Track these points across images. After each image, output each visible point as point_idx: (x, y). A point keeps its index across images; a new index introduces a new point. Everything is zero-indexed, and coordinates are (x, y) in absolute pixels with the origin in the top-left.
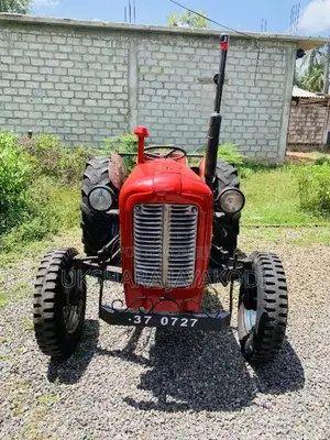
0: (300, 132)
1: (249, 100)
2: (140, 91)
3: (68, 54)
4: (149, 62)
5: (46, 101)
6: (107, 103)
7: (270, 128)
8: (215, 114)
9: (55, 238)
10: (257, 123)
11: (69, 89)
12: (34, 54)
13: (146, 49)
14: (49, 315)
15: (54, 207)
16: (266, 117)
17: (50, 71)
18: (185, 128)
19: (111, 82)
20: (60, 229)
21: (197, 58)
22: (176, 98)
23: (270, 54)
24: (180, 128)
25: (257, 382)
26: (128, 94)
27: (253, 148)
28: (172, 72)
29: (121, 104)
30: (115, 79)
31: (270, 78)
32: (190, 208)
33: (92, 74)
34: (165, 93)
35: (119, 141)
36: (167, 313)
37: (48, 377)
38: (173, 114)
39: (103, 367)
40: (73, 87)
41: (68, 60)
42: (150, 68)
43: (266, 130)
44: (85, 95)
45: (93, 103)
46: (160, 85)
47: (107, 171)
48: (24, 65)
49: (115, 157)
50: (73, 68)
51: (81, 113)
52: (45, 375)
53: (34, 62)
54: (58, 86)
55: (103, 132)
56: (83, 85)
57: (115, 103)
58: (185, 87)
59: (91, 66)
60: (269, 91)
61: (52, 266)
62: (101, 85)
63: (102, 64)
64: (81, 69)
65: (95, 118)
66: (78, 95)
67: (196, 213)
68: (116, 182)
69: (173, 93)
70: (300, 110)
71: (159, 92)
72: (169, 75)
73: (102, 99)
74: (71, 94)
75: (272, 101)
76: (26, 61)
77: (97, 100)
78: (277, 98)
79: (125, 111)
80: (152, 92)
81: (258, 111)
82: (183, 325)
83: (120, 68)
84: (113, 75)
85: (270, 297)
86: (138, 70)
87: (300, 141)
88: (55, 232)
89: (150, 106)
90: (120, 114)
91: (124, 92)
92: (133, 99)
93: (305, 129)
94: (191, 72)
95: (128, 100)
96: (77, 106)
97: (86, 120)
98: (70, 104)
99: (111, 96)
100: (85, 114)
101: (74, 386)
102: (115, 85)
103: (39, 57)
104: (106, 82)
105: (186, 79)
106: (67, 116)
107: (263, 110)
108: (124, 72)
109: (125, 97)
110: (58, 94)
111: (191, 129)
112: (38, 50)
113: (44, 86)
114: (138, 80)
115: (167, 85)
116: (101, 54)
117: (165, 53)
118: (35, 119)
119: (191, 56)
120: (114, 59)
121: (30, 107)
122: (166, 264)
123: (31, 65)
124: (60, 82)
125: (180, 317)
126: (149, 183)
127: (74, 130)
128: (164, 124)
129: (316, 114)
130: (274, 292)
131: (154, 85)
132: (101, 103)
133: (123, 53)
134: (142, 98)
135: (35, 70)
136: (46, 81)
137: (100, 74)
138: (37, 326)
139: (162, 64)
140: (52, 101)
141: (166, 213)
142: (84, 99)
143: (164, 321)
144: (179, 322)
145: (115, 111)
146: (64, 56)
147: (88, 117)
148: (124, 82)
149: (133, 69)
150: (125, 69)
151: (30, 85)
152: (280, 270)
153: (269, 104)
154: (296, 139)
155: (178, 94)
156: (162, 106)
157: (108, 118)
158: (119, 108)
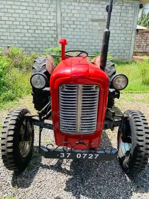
0: (139, 46)
1: (116, 30)
2: (62, 26)
3: (26, 6)
4: (67, 11)
5: (16, 31)
6: (46, 32)
7: (125, 44)
8: (107, 30)
9: (20, 99)
10: (120, 42)
11: (27, 25)
12: (10, 7)
13: (65, 4)
14: (10, 150)
15: (20, 84)
16: (124, 39)
17: (18, 15)
18: (84, 44)
19: (48, 21)
20: (23, 95)
21: (90, 9)
22: (80, 29)
23: (126, 7)
24: (82, 44)
25: (130, 185)
26: (57, 27)
27: (117, 54)
28: (78, 16)
29: (53, 32)
30: (50, 19)
31: (126, 19)
32: (94, 87)
33: (38, 17)
34: (75, 26)
35: (52, 51)
36: (80, 151)
37: (12, 183)
38: (78, 37)
39: (43, 176)
40: (29, 23)
41: (27, 10)
42: (67, 14)
43: (123, 45)
44: (35, 28)
45: (39, 32)
46: (72, 23)
47: (45, 65)
48: (5, 12)
49: (50, 57)
50: (29, 13)
51: (33, 37)
52: (10, 182)
53: (10, 11)
54: (22, 23)
55: (45, 46)
56: (34, 22)
57: (50, 32)
58: (84, 23)
59: (38, 13)
60: (125, 25)
61: (12, 121)
62: (43, 22)
63: (43, 12)
64: (33, 15)
65: (41, 39)
66: (32, 28)
67: (98, 90)
68: (49, 71)
69: (79, 26)
70: (139, 36)
71: (72, 26)
72: (77, 18)
73: (44, 30)
74: (28, 28)
75: (127, 31)
76: (6, 10)
77: (41, 30)
78: (129, 29)
79: (55, 36)
80: (68, 26)
81: (120, 35)
82: (89, 158)
83: (52, 14)
84: (49, 17)
85: (140, 138)
86: (62, 15)
87: (139, 51)
88: (20, 97)
89: (67, 33)
90: (52, 37)
91: (54, 26)
92: (59, 30)
93: (141, 45)
94: (88, 16)
95: (56, 30)
96: (32, 33)
97: (36, 40)
98: (28, 32)
99: (48, 28)
100: (36, 37)
101: (26, 189)
102: (50, 23)
103: (12, 8)
104: (45, 21)
105: (85, 20)
106: (27, 39)
107: (123, 35)
108: (54, 16)
109: (55, 29)
110: (22, 27)
111: (88, 44)
112: (11, 5)
113: (15, 23)
114: (61, 20)
115: (76, 23)
116: (43, 7)
117: (75, 6)
118: (11, 40)
119: (87, 8)
120: (49, 10)
121: (8, 34)
122: (79, 121)
123: (8, 12)
124: (23, 21)
125: (88, 153)
126: (68, 71)
127: (30, 46)
128: (74, 42)
129: (147, 37)
130: (142, 135)
131: (69, 22)
132: (43, 32)
133: (54, 6)
134: (63, 29)
135: (10, 15)
136: (16, 21)
137: (43, 17)
138: (3, 157)
139: (73, 12)
140: (19, 31)
141: (80, 90)
142: (35, 30)
143: (79, 156)
144: (88, 156)
145: (50, 36)
146: (25, 8)
147: (37, 39)
148: (54, 21)
149: (59, 14)
150: (55, 14)
151: (7, 22)
152: (145, 122)
153: (125, 32)
154: (137, 50)
155: (81, 27)
156: (73, 33)
157: (47, 40)
158: (52, 34)
